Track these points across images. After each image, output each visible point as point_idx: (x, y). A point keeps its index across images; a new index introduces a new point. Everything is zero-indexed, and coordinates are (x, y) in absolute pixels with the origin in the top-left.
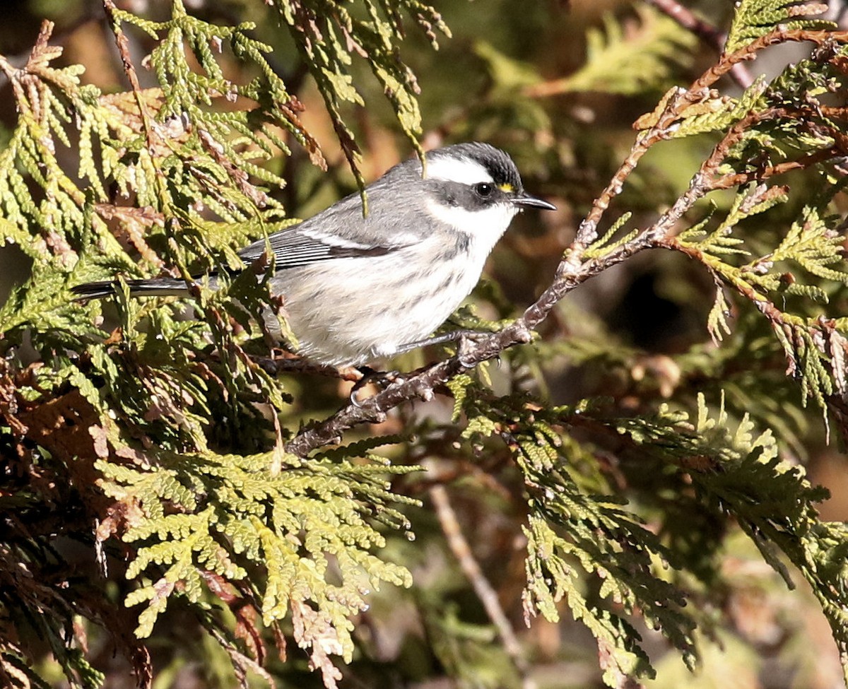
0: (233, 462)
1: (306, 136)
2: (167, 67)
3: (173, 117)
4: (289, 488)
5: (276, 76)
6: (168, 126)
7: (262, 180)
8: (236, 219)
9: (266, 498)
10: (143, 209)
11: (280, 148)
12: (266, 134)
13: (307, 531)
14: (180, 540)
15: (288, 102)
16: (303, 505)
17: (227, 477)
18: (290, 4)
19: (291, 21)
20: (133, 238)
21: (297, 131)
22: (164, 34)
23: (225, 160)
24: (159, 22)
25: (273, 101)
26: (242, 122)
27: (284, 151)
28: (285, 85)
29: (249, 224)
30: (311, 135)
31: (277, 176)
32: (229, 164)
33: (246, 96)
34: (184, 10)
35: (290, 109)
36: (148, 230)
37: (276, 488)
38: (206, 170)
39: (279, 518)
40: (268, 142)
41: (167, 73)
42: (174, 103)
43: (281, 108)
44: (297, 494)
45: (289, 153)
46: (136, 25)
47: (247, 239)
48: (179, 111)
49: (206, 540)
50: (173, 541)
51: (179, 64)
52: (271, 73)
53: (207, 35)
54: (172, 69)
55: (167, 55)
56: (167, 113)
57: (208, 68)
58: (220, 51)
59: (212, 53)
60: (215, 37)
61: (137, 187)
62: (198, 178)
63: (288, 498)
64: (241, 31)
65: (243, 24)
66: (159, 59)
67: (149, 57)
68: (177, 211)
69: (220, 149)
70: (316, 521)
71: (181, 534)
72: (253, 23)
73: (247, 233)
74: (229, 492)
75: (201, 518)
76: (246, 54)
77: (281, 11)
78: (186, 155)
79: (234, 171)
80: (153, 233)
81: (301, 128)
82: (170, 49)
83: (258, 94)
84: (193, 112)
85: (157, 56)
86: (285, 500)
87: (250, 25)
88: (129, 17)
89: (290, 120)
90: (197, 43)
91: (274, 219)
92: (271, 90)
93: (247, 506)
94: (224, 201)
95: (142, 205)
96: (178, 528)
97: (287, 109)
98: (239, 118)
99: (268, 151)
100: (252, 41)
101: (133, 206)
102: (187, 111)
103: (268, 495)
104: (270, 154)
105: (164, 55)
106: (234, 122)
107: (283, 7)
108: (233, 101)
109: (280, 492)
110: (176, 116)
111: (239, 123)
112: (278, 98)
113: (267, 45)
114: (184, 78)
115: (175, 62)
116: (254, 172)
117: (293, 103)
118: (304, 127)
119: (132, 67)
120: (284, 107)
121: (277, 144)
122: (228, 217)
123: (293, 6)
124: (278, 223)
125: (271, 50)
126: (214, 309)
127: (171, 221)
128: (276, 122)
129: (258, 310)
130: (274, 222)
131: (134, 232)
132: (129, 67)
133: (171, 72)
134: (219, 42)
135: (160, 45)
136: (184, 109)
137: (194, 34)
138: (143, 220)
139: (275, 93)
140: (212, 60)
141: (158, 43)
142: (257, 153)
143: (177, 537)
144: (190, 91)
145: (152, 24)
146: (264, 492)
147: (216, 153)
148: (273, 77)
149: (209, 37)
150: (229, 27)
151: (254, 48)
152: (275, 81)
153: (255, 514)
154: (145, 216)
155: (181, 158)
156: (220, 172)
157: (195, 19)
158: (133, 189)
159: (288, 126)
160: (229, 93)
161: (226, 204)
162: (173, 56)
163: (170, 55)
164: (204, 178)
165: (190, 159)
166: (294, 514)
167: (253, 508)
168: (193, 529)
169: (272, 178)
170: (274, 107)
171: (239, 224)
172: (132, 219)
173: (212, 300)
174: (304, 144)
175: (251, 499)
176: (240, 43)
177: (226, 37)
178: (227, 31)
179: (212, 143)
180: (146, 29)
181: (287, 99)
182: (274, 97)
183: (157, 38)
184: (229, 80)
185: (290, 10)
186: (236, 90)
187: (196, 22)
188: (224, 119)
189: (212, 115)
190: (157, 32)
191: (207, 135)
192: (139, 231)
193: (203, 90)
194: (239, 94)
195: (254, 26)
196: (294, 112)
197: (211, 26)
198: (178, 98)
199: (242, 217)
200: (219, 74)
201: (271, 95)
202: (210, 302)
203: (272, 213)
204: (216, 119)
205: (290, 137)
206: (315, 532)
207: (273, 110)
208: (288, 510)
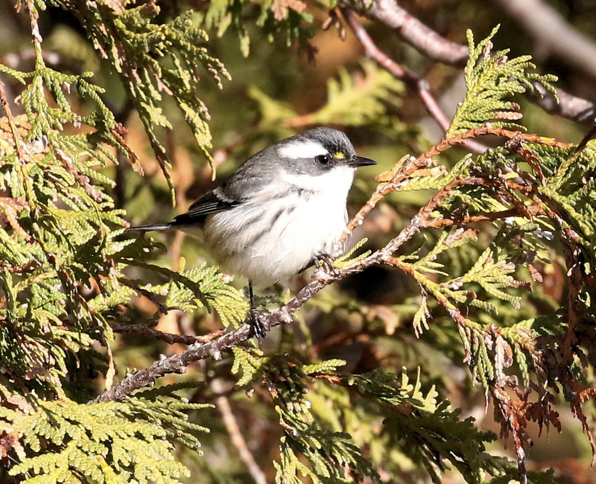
0: (85, 410)
1: (129, 151)
2: (32, 104)
3: (36, 139)
4: (124, 431)
5: (108, 109)
6: (33, 145)
7: (100, 182)
8: (80, 208)
9: (108, 439)
10: (16, 198)
11: (112, 160)
12: (101, 150)
13: (136, 463)
14: (49, 474)
15: (116, 128)
16: (133, 443)
17: (81, 422)
18: (119, 58)
19: (120, 70)
20: (9, 219)
21: (123, 148)
22: (30, 81)
23: (73, 169)
24: (27, 73)
25: (105, 127)
26: (84, 142)
27: (114, 162)
28: (114, 115)
29: (88, 212)
30: (132, 151)
31: (110, 179)
32: (76, 171)
33: (88, 124)
34: (44, 63)
35: (118, 132)
36: (19, 214)
37: (114, 431)
38: (59, 176)
39: (117, 455)
40: (102, 156)
41: (32, 108)
42: (37, 129)
43: (111, 132)
44: (129, 436)
45: (118, 163)
46: (10, 74)
47: (87, 222)
48: (41, 135)
49: (66, 474)
50: (44, 475)
51: (40, 101)
52: (104, 107)
53: (60, 82)
55: (32, 96)
56: (32, 136)
57: (61, 104)
58: (69, 92)
59: (63, 94)
60: (65, 83)
61: (11, 184)
62: (54, 182)
63: (123, 439)
64: (84, 78)
65: (85, 73)
66: (26, 98)
67: (19, 97)
68: (39, 204)
69: (69, 161)
70: (142, 456)
71: (49, 469)
73: (87, 218)
74: (82, 434)
75: (63, 456)
76: (87, 94)
77: (113, 63)
78: (45, 166)
79: (79, 177)
80: (22, 216)
81: (125, 146)
82: (34, 91)
83: (96, 122)
84: (50, 135)
85: (24, 97)
86: (121, 440)
87: (90, 74)
88: (5, 69)
89: (118, 140)
90: (53, 87)
91: (107, 209)
92: (104, 119)
93: (95, 448)
94: (72, 198)
95: (14, 196)
96: (48, 464)
97: (116, 133)
98: (83, 139)
99: (103, 162)
100: (91, 85)
101: (8, 197)
102: (46, 135)
103: (109, 437)
104: (105, 164)
105: (30, 96)
106: (79, 142)
107: (113, 60)
108: (78, 127)
109: (117, 434)
110: (38, 138)
111: (83, 143)
112: (109, 125)
113: (101, 87)
114: (44, 111)
115: (38, 100)
116: (94, 175)
117: (120, 128)
118: (127, 145)
119: (8, 104)
120: (113, 131)
121: (109, 157)
122: (74, 207)
123: (121, 60)
124: (109, 212)
125: (104, 91)
126: (65, 271)
127: (35, 211)
128: (108, 142)
129: (95, 271)
130: (106, 212)
131: (9, 215)
132: (5, 104)
133: (35, 107)
134: (68, 86)
135: (27, 88)
136: (44, 133)
137: (51, 81)
138: (16, 206)
139: (107, 121)
140: (63, 99)
141: (25, 87)
142: (95, 163)
143: (46, 472)
144: (48, 120)
145: (22, 74)
146: (106, 434)
147: (67, 165)
148: (105, 110)
149: (61, 83)
150: (75, 75)
151: (92, 90)
152: (107, 113)
153: (101, 454)
154: (18, 204)
155: (42, 168)
156: (70, 178)
157: (51, 70)
158: (8, 184)
159: (116, 145)
160: (75, 123)
161: (73, 200)
162: (36, 96)
163: (34, 96)
164: (58, 182)
165: (48, 168)
166: (127, 451)
167: (100, 450)
168: (58, 465)
169: (106, 180)
170: (107, 132)
171: (82, 212)
172: (8, 206)
173: (63, 265)
174: (128, 157)
175: (98, 441)
176: (83, 86)
177: (73, 82)
178: (74, 78)
179: (63, 157)
180: (17, 77)
181: (115, 125)
182: (106, 125)
183: (25, 83)
184: (75, 113)
185: (119, 63)
186: (80, 120)
187: (52, 72)
188: (72, 140)
189: (64, 137)
190: (25, 79)
191: (60, 152)
192: (14, 214)
193: (57, 119)
194: (82, 122)
195: (93, 74)
196: (121, 135)
197: (63, 75)
198: (40, 126)
199: (85, 208)
200: (68, 108)
201: (104, 123)
202: (62, 267)
203: (105, 205)
204: (67, 140)
205: (119, 153)
206: (141, 464)
207: (105, 133)
208: (123, 448)
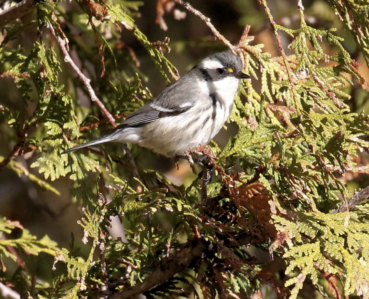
1: (360, 77)
2: (298, 48)
3: (302, 70)
4: (354, 228)
5: (346, 51)
6: (300, 74)
7: (341, 96)
8: (329, 112)
9: (344, 233)
10: (290, 107)
11: (349, 82)
12: (342, 76)
13: (362, 248)
14: (308, 256)
15: (351, 63)
16: (360, 236)
17: (327, 224)
18: (350, 21)
19: (351, 28)
20: (285, 119)
21: (356, 75)
22: (296, 35)
23: (325, 88)
24: (294, 30)
25: (345, 62)
26: (332, 72)
27: (350, 84)
28: (350, 55)
29: (334, 114)
30: (362, 76)
31: (347, 94)
32: (327, 90)
33: (333, 60)
34: (305, 23)
35: (353, 65)
36: (291, 116)
37: (348, 229)
38: (316, 93)
39: (350, 243)
40: (343, 80)
41: (299, 51)
42: (302, 64)
43: (348, 65)
44: (357, 231)
45: (353, 84)
46: (284, 31)
47: (333, 121)
48: (305, 67)
49: (319, 255)
50: (305, 257)
51: (304, 47)
52: (344, 50)
53: (315, 34)
54: (301, 49)
55: (298, 43)
56: (299, 69)
57: (316, 48)
58: (322, 41)
59: (318, 42)
60: (319, 35)
61: (286, 97)
62: (313, 97)
63: (354, 233)
64: (330, 32)
65: (331, 29)
66: (295, 45)
67: (291, 45)
68: (303, 112)
69: (323, 83)
70: (366, 243)
71: (308, 253)
72: (335, 29)
73: (334, 118)
74: (328, 232)
75: (316, 245)
76: (332, 42)
77: (346, 24)
78: (307, 87)
79: (329, 93)
80: (293, 118)
81: (357, 74)
82: (300, 41)
83: (339, 59)
84: (310, 68)
85: (294, 44)
86: (353, 234)
87: (334, 29)
88: (281, 28)
89: (353, 70)
90: (311, 38)
91: (345, 113)
92: (344, 57)
93: (336, 239)
94: (324, 107)
95: (288, 105)
96: (307, 250)
97: (351, 65)
98: (331, 70)
99: (343, 84)
100: (335, 36)
101: (285, 105)
102: (308, 67)
103: (345, 232)
104: (345, 85)
105: (297, 44)
106: (329, 72)
107: (347, 22)
108: (328, 62)
109: (350, 231)
110: (303, 70)
111: (331, 72)
112: (347, 61)
113: (342, 38)
114: (306, 53)
115: (302, 46)
116: (337, 92)
117: (353, 63)
118: (359, 73)
119: (283, 49)
120: (350, 65)
121: (347, 81)
122: (325, 111)
124: (347, 115)
125: (343, 40)
127: (300, 116)
128: (347, 71)
129: (338, 156)
130: (345, 114)
131: (285, 117)
132: (281, 49)
133: (301, 51)
134: (321, 37)
135: (296, 39)
136: (307, 66)
137: (310, 34)
138: (290, 111)
139: (346, 58)
140: (318, 45)
141: (294, 38)
142: (339, 84)
143: (306, 254)
144: (309, 58)
145: (291, 31)
146: (343, 231)
147: (321, 86)
148: (344, 51)
149: (317, 35)
150: (325, 30)
151: (336, 39)
152: (346, 53)
153: (340, 243)
154: (291, 110)
155: (305, 88)
156: (323, 94)
157: (310, 27)
158: (284, 98)
159: (352, 73)
160: (326, 60)
162: (301, 44)
163: (300, 43)
164: (315, 97)
165: (309, 89)
166: (356, 241)
167: (339, 240)
168: (313, 250)
169: (345, 95)
170: (346, 65)
171: (330, 115)
172: (285, 111)
174: (359, 80)
175: (338, 235)
176: (330, 37)
177: (324, 35)
178: (325, 32)
179: (319, 81)
180: (288, 33)
181: (351, 61)
182: (345, 61)
184: (326, 53)
185: (350, 23)
186: (329, 58)
187: (311, 29)
188: (324, 70)
189: (319, 69)
190: (294, 34)
191: (317, 78)
192: (288, 116)
193: (314, 58)
194: (330, 59)
196: (354, 67)
197: (318, 30)
198: (304, 62)
199: (332, 112)
200: (321, 51)
201: (344, 60)
202: (317, 152)
203: (345, 110)
204: (321, 70)
205: (353, 78)
206: (366, 248)
207: (345, 66)
208: (354, 239)
